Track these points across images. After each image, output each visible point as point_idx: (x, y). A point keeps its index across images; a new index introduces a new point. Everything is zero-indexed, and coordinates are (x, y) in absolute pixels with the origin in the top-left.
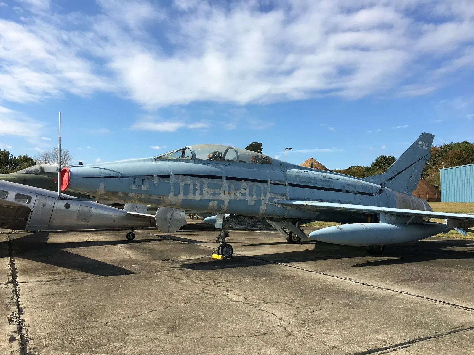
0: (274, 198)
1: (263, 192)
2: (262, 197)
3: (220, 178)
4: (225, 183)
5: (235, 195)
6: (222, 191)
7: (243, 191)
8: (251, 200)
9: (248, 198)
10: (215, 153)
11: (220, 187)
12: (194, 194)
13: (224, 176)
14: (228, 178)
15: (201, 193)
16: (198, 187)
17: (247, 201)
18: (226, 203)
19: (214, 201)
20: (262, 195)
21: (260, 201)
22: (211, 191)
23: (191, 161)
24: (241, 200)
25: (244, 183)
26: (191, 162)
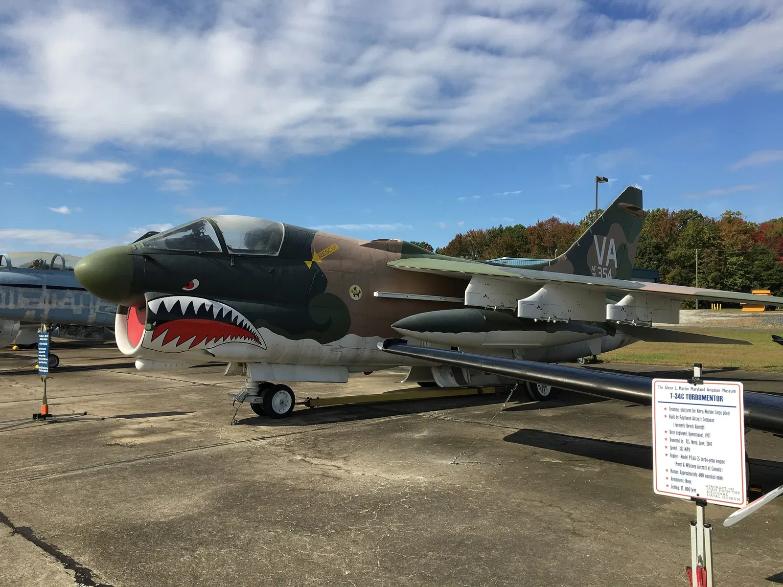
0: (106, 307)
1: (92, 300)
2: (91, 306)
3: (40, 287)
4: (45, 292)
5: (57, 304)
6: (42, 299)
7: (67, 300)
8: (77, 310)
9: (73, 307)
10: (37, 261)
11: (38, 296)
12: (7, 303)
13: (44, 285)
14: (48, 287)
15: (16, 303)
16: (12, 296)
17: (72, 310)
18: (46, 312)
19: (31, 310)
20: (91, 304)
21: (89, 310)
22: (28, 300)
23: (6, 269)
24: (64, 309)
25: (69, 292)
26: (5, 271)
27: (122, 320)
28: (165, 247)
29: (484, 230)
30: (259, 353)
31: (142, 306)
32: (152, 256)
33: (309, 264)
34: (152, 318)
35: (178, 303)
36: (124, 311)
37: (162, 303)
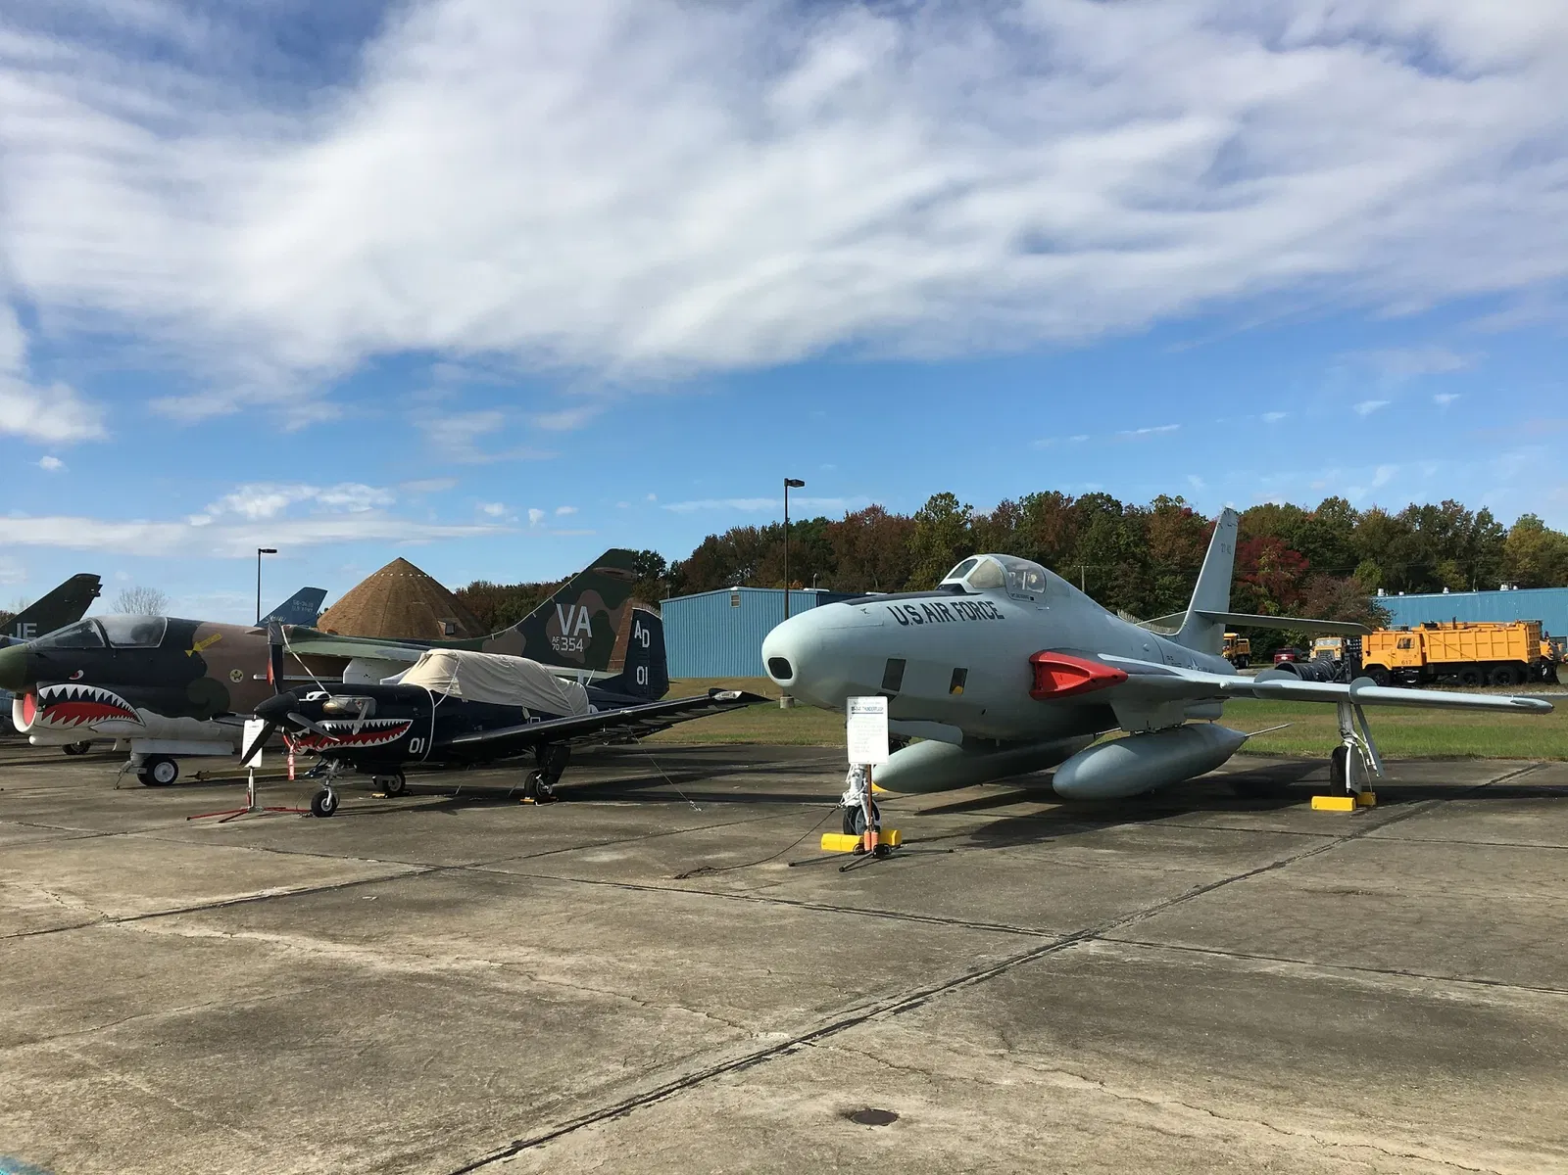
27: (18, 704)
28: (54, 645)
29: (758, 528)
30: (137, 728)
31: (35, 693)
32: (45, 654)
33: (189, 653)
34: (42, 702)
35: (65, 689)
36: (20, 697)
37: (51, 691)
